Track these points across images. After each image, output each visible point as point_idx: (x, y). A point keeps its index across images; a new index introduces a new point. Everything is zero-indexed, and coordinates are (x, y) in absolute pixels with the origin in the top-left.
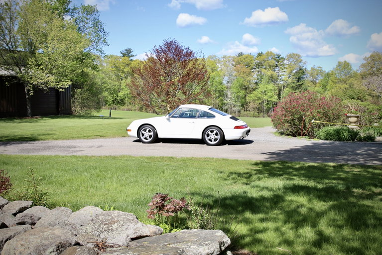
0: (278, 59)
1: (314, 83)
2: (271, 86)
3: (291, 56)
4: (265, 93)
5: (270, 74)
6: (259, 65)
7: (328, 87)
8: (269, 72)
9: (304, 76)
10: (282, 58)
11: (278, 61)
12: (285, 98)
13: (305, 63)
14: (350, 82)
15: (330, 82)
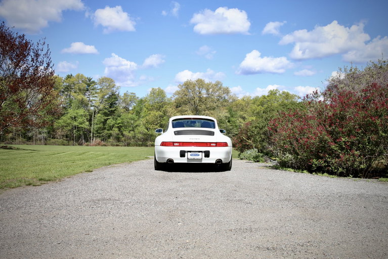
0: (90, 83)
1: (127, 109)
2: (81, 111)
3: (103, 80)
4: (75, 118)
5: (80, 98)
6: (68, 88)
7: (142, 114)
8: (80, 97)
9: (117, 102)
10: (93, 82)
11: (89, 85)
12: (97, 124)
13: (118, 89)
14: (163, 109)
15: (145, 109)
